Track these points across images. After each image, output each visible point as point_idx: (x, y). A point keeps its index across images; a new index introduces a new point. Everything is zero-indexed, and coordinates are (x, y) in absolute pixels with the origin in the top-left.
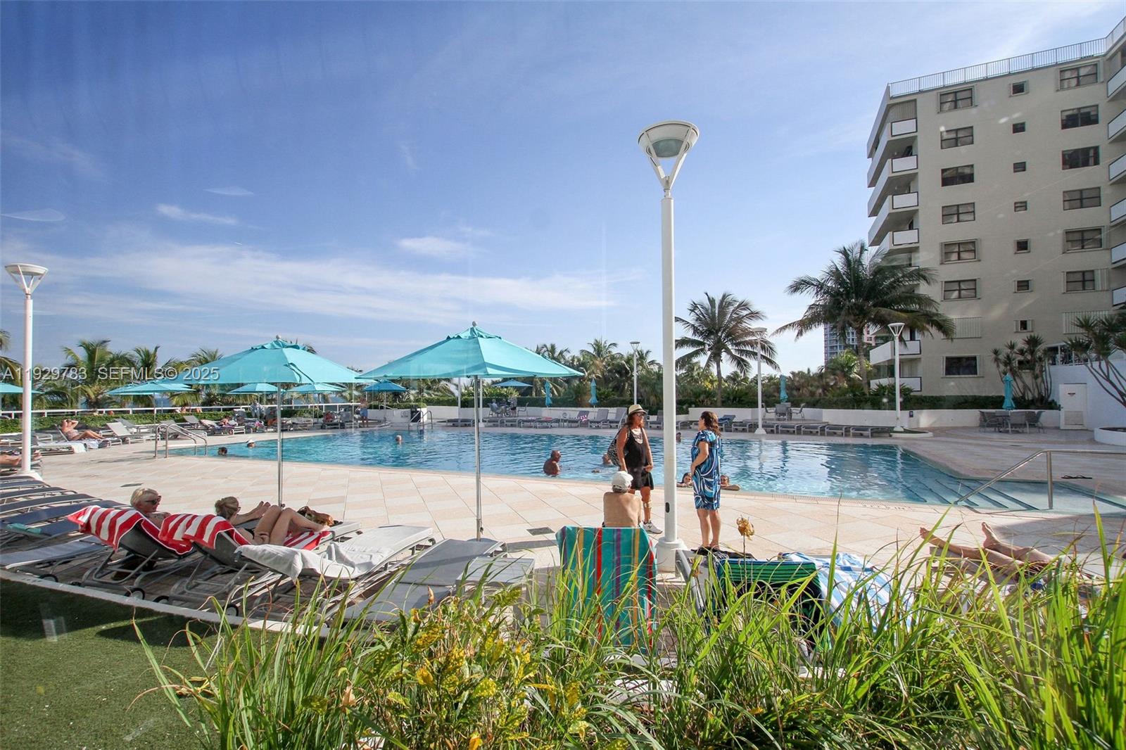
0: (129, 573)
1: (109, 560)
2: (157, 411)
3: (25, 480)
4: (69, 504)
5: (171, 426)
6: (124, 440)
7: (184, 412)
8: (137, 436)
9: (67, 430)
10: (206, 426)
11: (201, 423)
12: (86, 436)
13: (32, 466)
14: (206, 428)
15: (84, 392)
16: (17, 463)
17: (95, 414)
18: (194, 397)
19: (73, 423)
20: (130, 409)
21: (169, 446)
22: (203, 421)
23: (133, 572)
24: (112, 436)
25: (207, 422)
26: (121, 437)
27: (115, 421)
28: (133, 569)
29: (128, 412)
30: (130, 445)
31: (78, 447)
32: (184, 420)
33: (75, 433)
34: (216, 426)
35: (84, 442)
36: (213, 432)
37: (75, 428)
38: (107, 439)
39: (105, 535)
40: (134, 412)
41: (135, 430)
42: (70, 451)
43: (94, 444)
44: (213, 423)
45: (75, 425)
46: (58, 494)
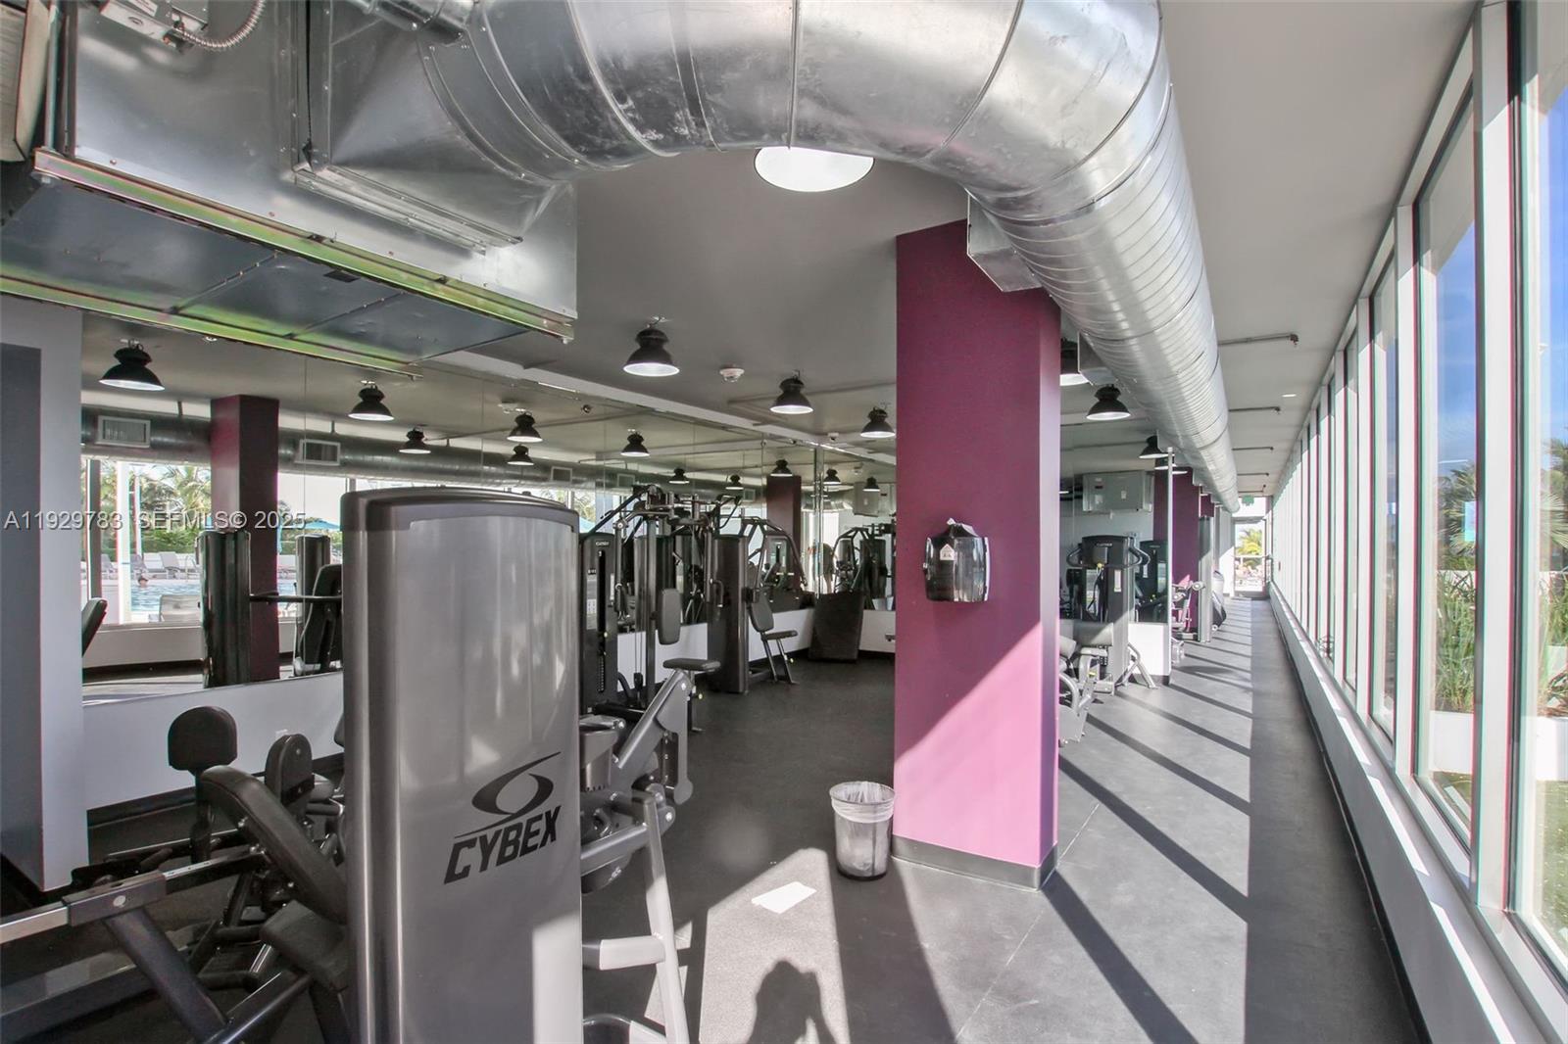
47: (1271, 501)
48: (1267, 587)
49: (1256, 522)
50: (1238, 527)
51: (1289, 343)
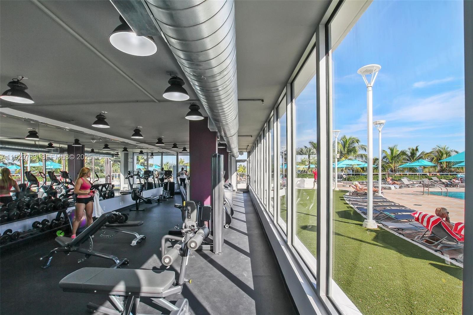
0: (435, 243)
1: (425, 234)
2: (419, 174)
3: (381, 197)
4: (399, 209)
5: (426, 181)
6: (408, 186)
7: (431, 175)
8: (413, 185)
9: (388, 180)
10: (443, 182)
11: (440, 181)
12: (394, 183)
13: (381, 193)
14: (443, 183)
15: (390, 166)
16: (377, 191)
17: (396, 175)
18: (434, 169)
19: (390, 178)
20: (408, 173)
21: (429, 190)
22: (441, 180)
23: (436, 243)
24: (403, 184)
25: (444, 181)
26: (407, 185)
27: (403, 178)
28: (437, 242)
29: (407, 174)
30: (410, 188)
31: (392, 187)
32: (432, 179)
33: (391, 182)
34: (449, 183)
35: (394, 185)
36: (447, 185)
37: (391, 180)
38: (402, 185)
39: (425, 224)
40: (409, 175)
41: (412, 182)
42: (390, 189)
43: (398, 186)
44: (447, 181)
45: (390, 179)
46: (393, 204)
47: (249, 153)
48: (248, 187)
49: (244, 162)
50: (238, 163)
51: (260, 102)
